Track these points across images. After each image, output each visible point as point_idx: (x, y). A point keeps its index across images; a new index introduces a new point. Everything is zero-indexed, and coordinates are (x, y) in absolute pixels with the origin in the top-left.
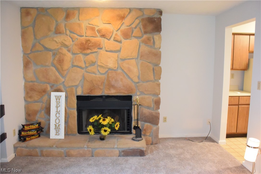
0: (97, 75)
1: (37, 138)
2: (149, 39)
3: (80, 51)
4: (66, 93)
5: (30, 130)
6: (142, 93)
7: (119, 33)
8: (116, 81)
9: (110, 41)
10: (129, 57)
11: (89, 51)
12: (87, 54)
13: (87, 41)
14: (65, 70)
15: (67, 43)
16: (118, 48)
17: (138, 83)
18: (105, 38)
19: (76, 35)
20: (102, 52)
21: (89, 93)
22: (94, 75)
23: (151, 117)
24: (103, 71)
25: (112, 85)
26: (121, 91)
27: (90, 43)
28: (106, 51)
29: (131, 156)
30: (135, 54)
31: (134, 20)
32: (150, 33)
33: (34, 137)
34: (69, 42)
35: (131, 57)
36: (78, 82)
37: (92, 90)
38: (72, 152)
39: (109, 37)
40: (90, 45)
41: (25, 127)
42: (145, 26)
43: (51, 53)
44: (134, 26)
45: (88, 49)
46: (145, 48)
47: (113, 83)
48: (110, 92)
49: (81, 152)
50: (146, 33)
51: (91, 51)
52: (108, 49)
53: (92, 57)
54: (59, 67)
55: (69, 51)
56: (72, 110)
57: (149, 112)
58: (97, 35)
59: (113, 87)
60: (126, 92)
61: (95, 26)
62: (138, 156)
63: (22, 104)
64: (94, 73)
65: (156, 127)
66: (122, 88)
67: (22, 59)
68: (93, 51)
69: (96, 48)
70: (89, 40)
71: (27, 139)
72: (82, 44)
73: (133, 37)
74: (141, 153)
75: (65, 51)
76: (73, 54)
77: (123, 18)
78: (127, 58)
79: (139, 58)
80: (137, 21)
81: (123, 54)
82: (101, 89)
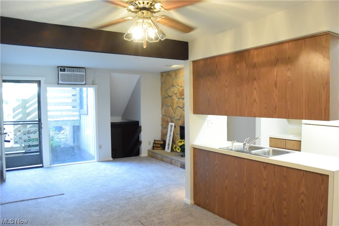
1: (161, 149)
3: (180, 97)
4: (175, 124)
5: (157, 144)
13: (182, 90)
14: (175, 109)
19: (179, 87)
33: (159, 148)
34: (176, 91)
36: (180, 117)
41: (156, 141)
43: (170, 98)
49: (167, 160)
54: (172, 106)
55: (177, 97)
56: (177, 135)
71: (155, 148)
72: (181, 92)
75: (174, 97)
76: (179, 99)
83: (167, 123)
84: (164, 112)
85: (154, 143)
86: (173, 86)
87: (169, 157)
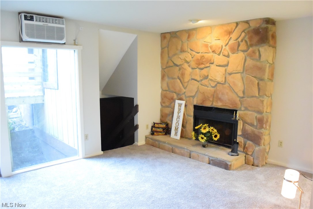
0: (209, 88)
2: (254, 52)
3: (197, 66)
4: (186, 102)
5: (158, 128)
6: (246, 109)
7: (227, 47)
8: (223, 94)
9: (220, 56)
10: (234, 72)
11: (203, 66)
12: (202, 69)
13: (202, 57)
14: (186, 82)
15: (188, 60)
16: (225, 63)
17: (243, 98)
18: (215, 53)
19: (194, 52)
20: (212, 66)
21: (202, 104)
22: (206, 88)
23: (253, 135)
24: (213, 84)
25: (219, 98)
26: (227, 105)
27: (203, 59)
28: (217, 66)
29: (217, 167)
30: (240, 68)
31: (240, 34)
32: (256, 45)
33: (161, 134)
34: (189, 58)
35: (237, 72)
36: (194, 93)
37: (204, 101)
38: (177, 150)
39: (219, 52)
40: (203, 60)
41: (156, 125)
42: (251, 38)
43: (178, 68)
44: (240, 40)
45: (202, 64)
46: (249, 62)
47: (220, 96)
48: (217, 105)
49: (182, 151)
50: (251, 45)
51: (205, 66)
52: (217, 63)
53: (204, 72)
54: (182, 79)
55: (189, 66)
56: (189, 117)
57: (252, 130)
58: (210, 51)
59: (220, 99)
60: (231, 106)
61: (208, 43)
62: (223, 168)
63: (159, 107)
64: (206, 86)
65: (258, 147)
66: (227, 101)
67: (161, 72)
68: (206, 66)
69: (209, 63)
70: (203, 56)
71: (155, 133)
72: (198, 60)
73: (240, 51)
74: (226, 166)
75: (186, 66)
76: (193, 69)
77: (230, 33)
78: (232, 72)
79: (245, 73)
80: (243, 34)
81: (230, 69)
82: (211, 101)
83: (173, 100)
84: (165, 85)
85: (152, 127)
86: (183, 51)
87: (185, 148)
